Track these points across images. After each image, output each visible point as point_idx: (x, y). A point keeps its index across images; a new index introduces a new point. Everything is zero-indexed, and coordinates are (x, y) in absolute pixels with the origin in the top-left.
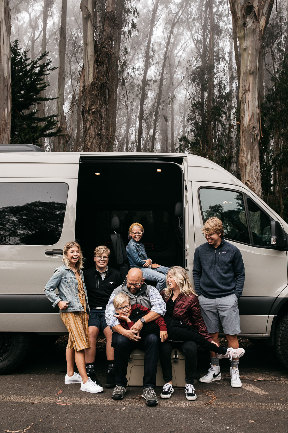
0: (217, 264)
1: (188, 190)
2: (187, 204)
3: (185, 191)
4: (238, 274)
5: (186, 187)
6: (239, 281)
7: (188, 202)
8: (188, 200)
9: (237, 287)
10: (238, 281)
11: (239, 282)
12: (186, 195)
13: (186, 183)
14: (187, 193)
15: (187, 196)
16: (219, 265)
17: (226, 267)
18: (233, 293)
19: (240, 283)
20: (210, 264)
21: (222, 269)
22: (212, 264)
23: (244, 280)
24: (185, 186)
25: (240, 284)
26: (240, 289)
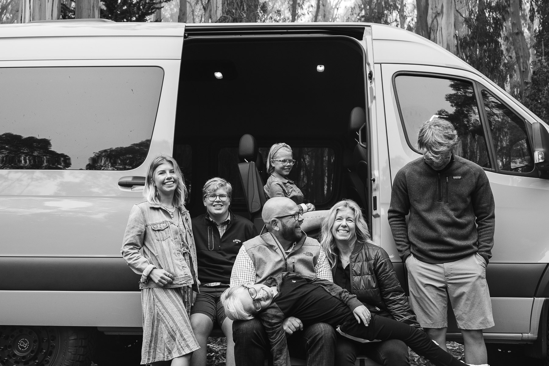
0: (444, 199)
1: (374, 79)
2: (374, 101)
3: (369, 81)
4: (483, 215)
5: (371, 74)
6: (485, 229)
7: (375, 98)
8: (374, 95)
9: (483, 241)
10: (483, 230)
11: (485, 231)
12: (371, 88)
13: (370, 68)
14: (373, 83)
15: (374, 88)
16: (447, 202)
17: (461, 206)
18: (475, 253)
19: (488, 232)
20: (430, 201)
21: (453, 210)
22: (433, 201)
23: (494, 226)
24: (368, 73)
25: (487, 234)
26: (487, 243)
